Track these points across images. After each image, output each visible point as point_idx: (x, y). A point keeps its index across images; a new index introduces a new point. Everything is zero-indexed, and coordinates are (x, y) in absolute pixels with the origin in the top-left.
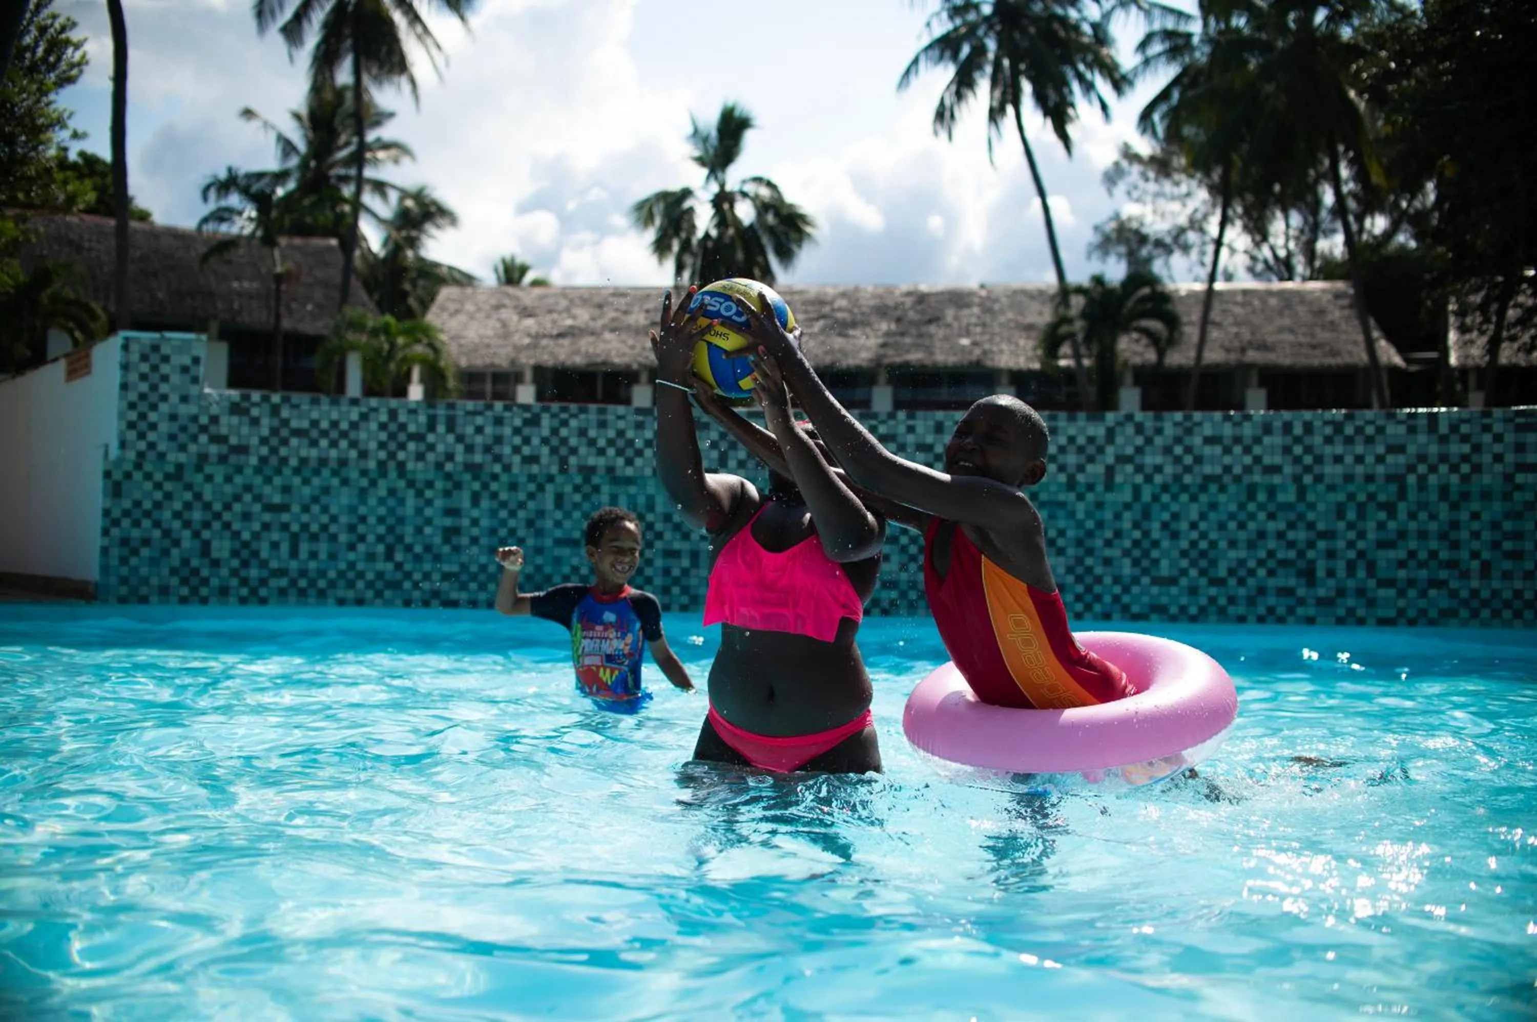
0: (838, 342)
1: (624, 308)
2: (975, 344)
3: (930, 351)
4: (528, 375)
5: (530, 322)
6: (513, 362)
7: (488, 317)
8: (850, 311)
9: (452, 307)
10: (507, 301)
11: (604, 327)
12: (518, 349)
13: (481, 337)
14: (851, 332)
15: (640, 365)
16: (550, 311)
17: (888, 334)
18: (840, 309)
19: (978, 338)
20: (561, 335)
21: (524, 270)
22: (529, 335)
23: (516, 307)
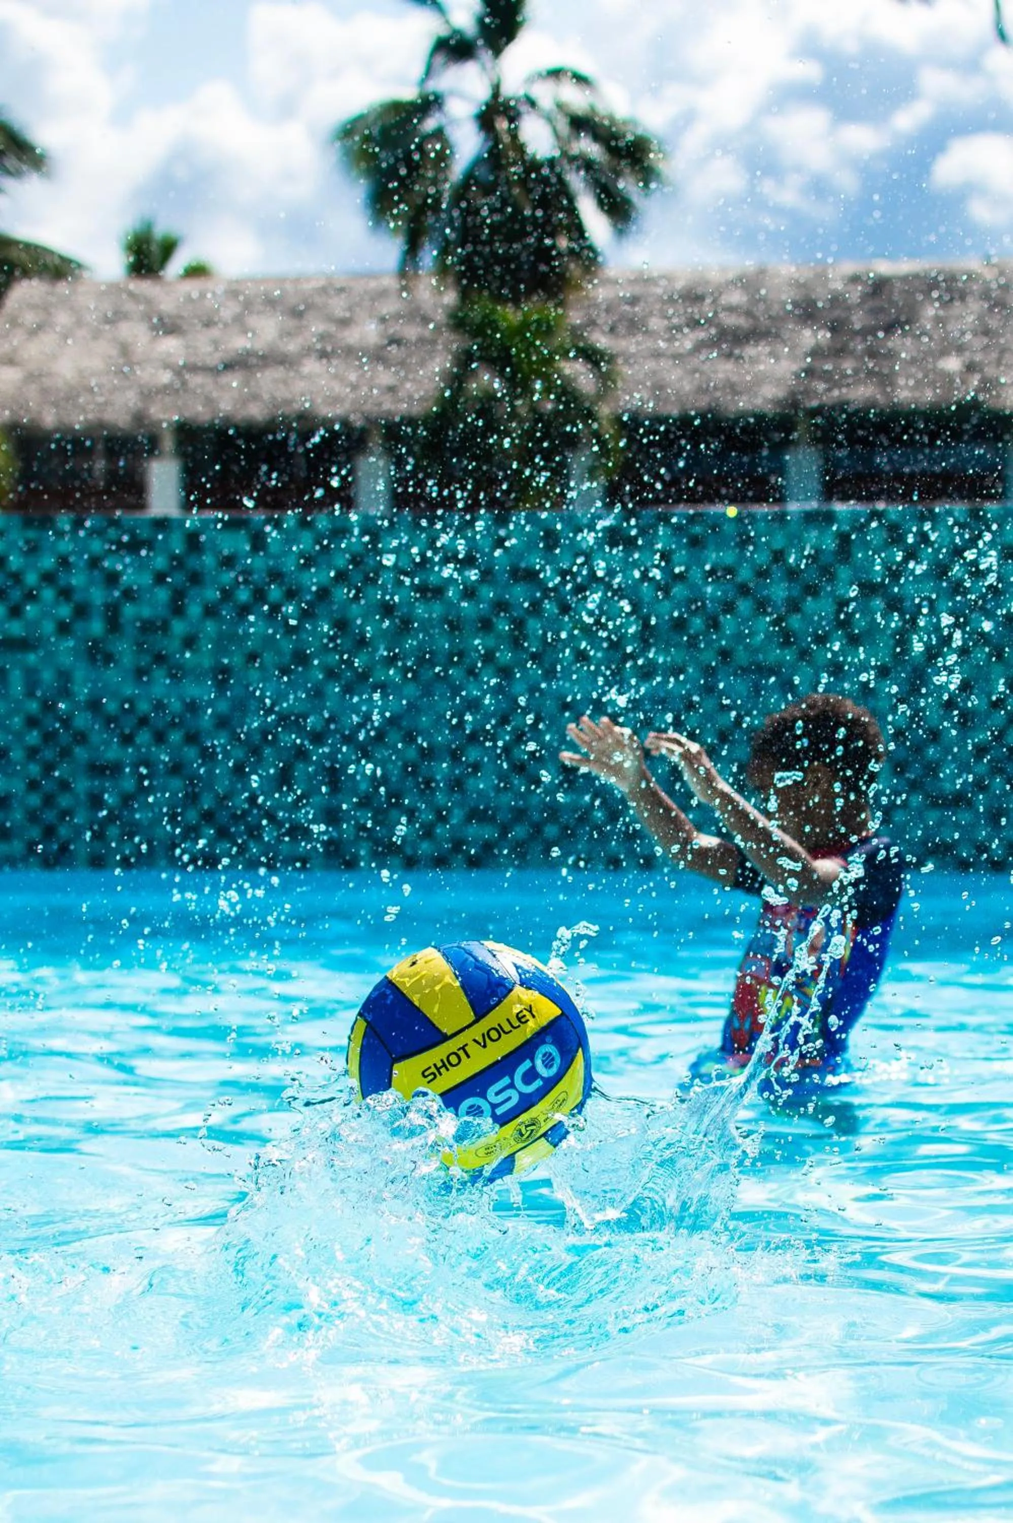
0: (724, 370)
1: (340, 313)
2: (971, 368)
3: (886, 380)
4: (168, 443)
5: (171, 346)
6: (139, 418)
7: (96, 335)
8: (749, 314)
9: (30, 318)
10: (129, 306)
11: (308, 351)
12: (148, 394)
13: (80, 372)
14: (750, 351)
15: (367, 419)
16: (209, 324)
17: (816, 352)
18: (731, 309)
19: (978, 358)
20: (228, 366)
21: (168, 248)
22: (167, 366)
23: (147, 317)
